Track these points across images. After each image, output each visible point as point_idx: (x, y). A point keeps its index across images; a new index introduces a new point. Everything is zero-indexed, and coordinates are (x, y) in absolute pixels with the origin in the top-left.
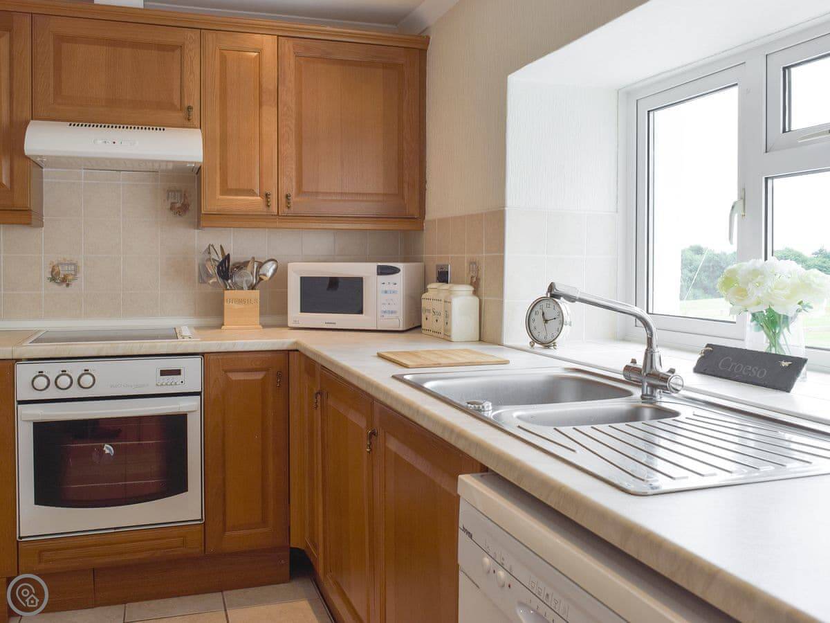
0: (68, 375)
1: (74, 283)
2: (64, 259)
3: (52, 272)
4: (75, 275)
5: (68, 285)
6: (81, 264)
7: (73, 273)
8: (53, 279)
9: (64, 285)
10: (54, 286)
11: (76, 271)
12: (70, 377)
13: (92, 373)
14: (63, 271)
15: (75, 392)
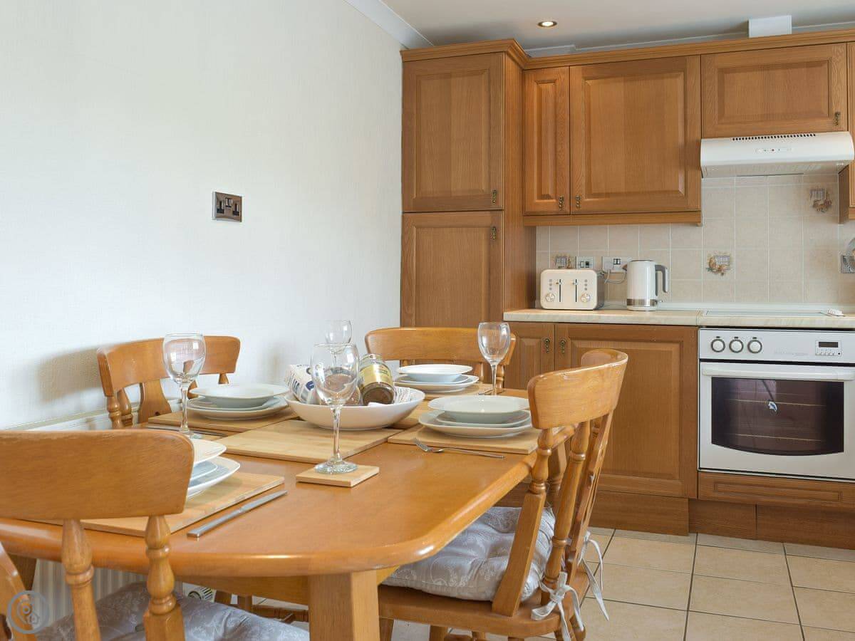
0: (739, 341)
1: (728, 274)
2: (720, 253)
3: (710, 263)
4: (729, 265)
5: (723, 274)
6: (734, 256)
7: (727, 264)
8: (711, 269)
9: (720, 274)
10: (711, 274)
11: (729, 262)
12: (741, 343)
13: (760, 340)
14: (718, 262)
15: (745, 355)
